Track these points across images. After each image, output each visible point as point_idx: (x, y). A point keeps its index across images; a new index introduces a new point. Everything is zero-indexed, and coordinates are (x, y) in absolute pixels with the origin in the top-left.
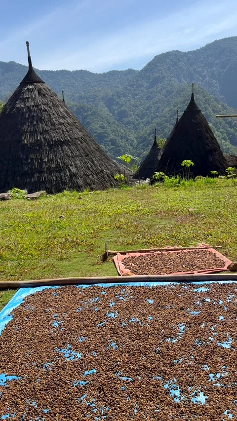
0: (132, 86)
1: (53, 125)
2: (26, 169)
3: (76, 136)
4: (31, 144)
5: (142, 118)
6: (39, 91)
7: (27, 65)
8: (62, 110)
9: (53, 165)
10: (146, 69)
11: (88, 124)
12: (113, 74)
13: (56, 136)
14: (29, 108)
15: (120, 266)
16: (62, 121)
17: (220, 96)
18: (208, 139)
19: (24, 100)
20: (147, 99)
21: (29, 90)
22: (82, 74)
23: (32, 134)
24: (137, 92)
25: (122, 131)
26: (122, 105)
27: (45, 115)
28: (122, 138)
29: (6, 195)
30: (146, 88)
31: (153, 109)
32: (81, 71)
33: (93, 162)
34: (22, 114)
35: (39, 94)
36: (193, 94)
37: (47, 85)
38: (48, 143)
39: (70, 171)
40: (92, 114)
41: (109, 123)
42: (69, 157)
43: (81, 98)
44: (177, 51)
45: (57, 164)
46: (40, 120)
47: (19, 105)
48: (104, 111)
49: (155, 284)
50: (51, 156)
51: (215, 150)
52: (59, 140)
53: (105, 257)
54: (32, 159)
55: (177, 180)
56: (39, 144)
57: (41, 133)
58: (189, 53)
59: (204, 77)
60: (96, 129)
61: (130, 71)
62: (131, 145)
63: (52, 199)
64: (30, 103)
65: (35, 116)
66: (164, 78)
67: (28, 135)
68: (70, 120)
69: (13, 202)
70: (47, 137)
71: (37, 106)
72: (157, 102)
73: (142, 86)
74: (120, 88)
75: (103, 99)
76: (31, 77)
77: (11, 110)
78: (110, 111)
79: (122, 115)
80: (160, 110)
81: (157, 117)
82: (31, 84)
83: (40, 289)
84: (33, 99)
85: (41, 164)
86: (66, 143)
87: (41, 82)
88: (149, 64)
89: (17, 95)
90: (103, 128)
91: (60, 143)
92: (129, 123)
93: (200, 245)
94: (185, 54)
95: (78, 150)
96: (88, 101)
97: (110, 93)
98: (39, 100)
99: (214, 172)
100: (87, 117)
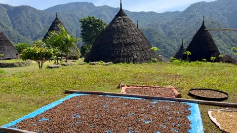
0: (177, 19)
1: (128, 35)
2: (113, 55)
3: (139, 41)
4: (117, 44)
5: (181, 35)
6: (124, 19)
7: (120, 7)
8: (133, 28)
9: (126, 54)
10: (185, 11)
11: (152, 37)
12: (167, 13)
13: (129, 41)
14: (118, 27)
15: (123, 91)
16: (133, 33)
17: (228, 26)
18: (211, 45)
19: (116, 23)
20: (185, 26)
21: (119, 19)
22: (151, 13)
23: (118, 39)
24: (180, 22)
25: (170, 42)
26: (171, 29)
27: (125, 30)
28: (169, 45)
29: (94, 63)
30: (185, 20)
31: (188, 31)
32: (151, 12)
33: (146, 54)
34: (115, 30)
35: (124, 21)
36: (203, 22)
37: (128, 16)
38: (125, 44)
39: (133, 57)
40: (154, 33)
41: (163, 37)
42: (134, 50)
43: (150, 25)
44: (204, 2)
45: (128, 54)
46: (123, 32)
47: (114, 26)
48: (161, 31)
49: (133, 98)
50: (125, 50)
51: (215, 51)
52: (130, 42)
53: (119, 87)
54: (116, 51)
55: (180, 61)
56: (120, 43)
57: (122, 39)
58: (211, 2)
59: (219, 15)
60: (156, 40)
61: (177, 12)
62: (174, 49)
63: (114, 66)
64: (119, 25)
65: (121, 31)
66: (195, 15)
67: (116, 39)
68: (136, 33)
69: (96, 66)
70: (125, 41)
71: (122, 26)
72: (190, 28)
73: (183, 19)
74: (171, 20)
75: (161, 25)
76: (121, 13)
77: (110, 28)
78: (164, 32)
79: (170, 34)
80: (192, 32)
81: (190, 35)
82: (120, 16)
83: (82, 94)
84: (121, 23)
85: (120, 53)
86: (133, 44)
87: (125, 15)
88: (188, 8)
89: (114, 21)
90: (160, 40)
91: (130, 44)
92: (174, 38)
93: (169, 86)
94: (208, 3)
95: (139, 48)
96: (153, 26)
97: (165, 22)
98: (123, 23)
99: (204, 60)
100: (151, 34)
